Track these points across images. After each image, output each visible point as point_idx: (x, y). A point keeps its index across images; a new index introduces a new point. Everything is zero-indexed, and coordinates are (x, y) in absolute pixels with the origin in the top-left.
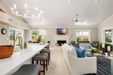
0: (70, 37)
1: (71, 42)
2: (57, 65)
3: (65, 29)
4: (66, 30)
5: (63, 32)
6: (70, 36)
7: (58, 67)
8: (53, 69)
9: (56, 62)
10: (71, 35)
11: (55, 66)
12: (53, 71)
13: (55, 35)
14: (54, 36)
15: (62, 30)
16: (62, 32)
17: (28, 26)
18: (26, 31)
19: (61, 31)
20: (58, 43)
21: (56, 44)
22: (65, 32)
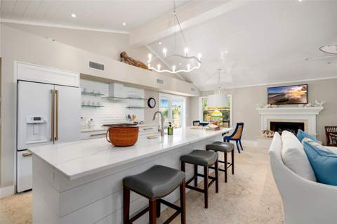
0: (322, 111)
1: (326, 127)
2: (251, 188)
3: (299, 86)
4: (300, 88)
5: (290, 95)
6: (322, 108)
7: (250, 193)
8: (234, 194)
9: (250, 179)
10: (323, 105)
11: (243, 190)
12: (231, 199)
13: (262, 107)
14: (258, 109)
15: (285, 91)
16: (286, 96)
17: (193, 90)
18: (190, 99)
19: (284, 94)
20: (271, 129)
21: (265, 131)
22: (299, 97)
